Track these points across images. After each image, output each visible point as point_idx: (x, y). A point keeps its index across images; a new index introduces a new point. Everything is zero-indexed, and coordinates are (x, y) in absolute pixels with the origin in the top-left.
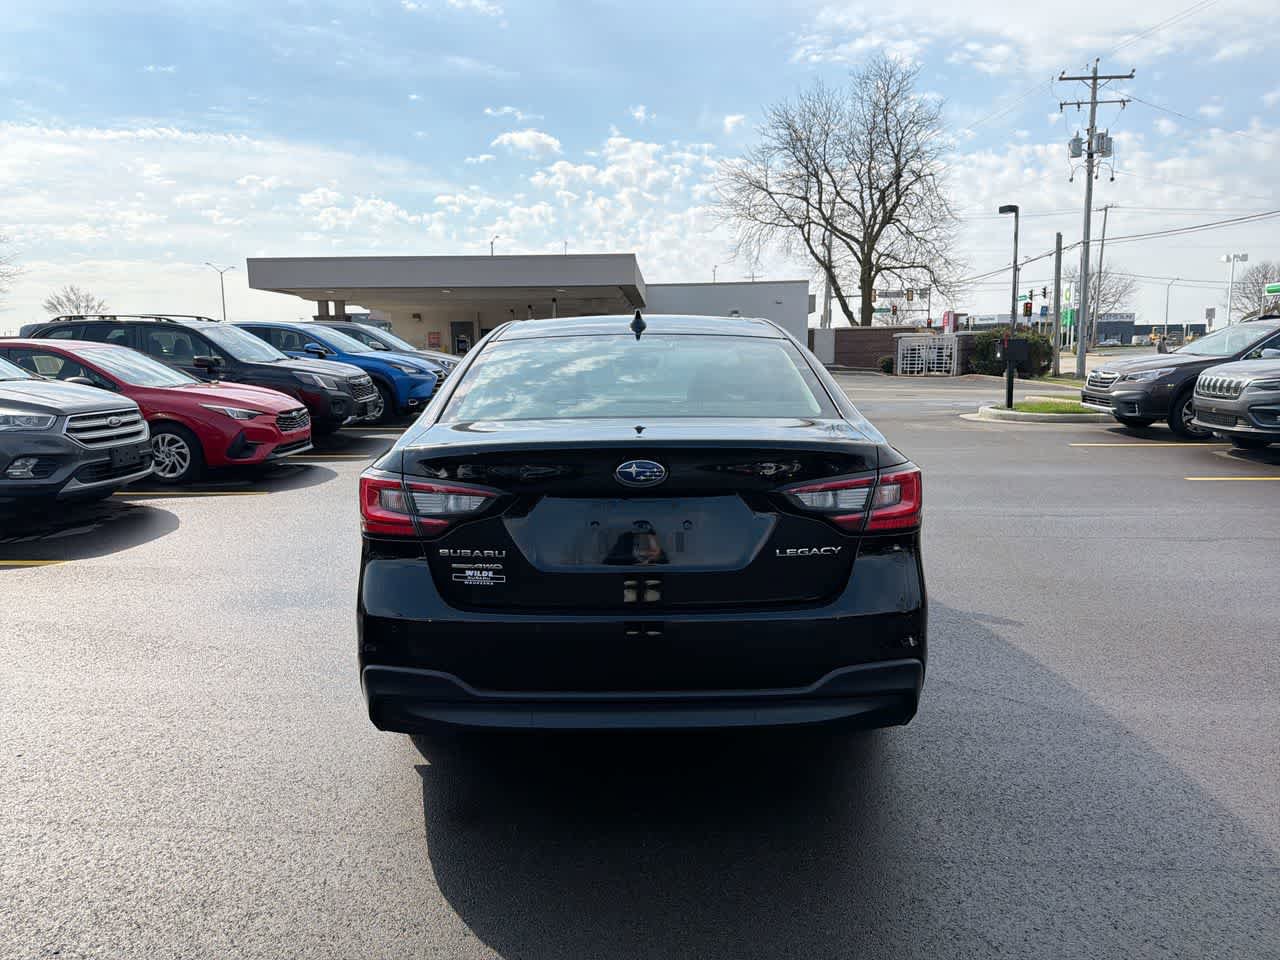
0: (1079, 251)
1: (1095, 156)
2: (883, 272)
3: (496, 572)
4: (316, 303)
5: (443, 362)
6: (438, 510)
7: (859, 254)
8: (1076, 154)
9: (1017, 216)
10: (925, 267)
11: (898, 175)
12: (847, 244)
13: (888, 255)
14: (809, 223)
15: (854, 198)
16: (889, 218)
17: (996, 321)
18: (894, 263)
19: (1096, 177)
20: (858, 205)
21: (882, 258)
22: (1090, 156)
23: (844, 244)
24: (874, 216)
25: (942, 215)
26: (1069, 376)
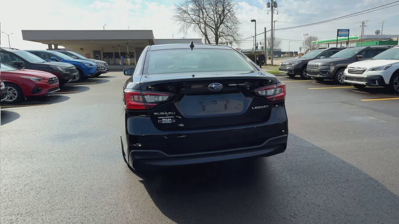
0: (270, 32)
1: (273, 7)
2: (221, 37)
3: (172, 119)
4: (47, 45)
5: (97, 62)
6: (153, 101)
7: (214, 32)
8: (269, 7)
9: (255, 23)
10: (232, 36)
11: (223, 11)
12: (211, 29)
13: (222, 33)
14: (200, 23)
15: (212, 17)
16: (222, 22)
17: (248, 51)
18: (223, 35)
19: (274, 13)
20: (213, 19)
21: (220, 33)
22: (272, 7)
23: (210, 29)
24: (218, 22)
25: (236, 22)
26: (269, 65)
